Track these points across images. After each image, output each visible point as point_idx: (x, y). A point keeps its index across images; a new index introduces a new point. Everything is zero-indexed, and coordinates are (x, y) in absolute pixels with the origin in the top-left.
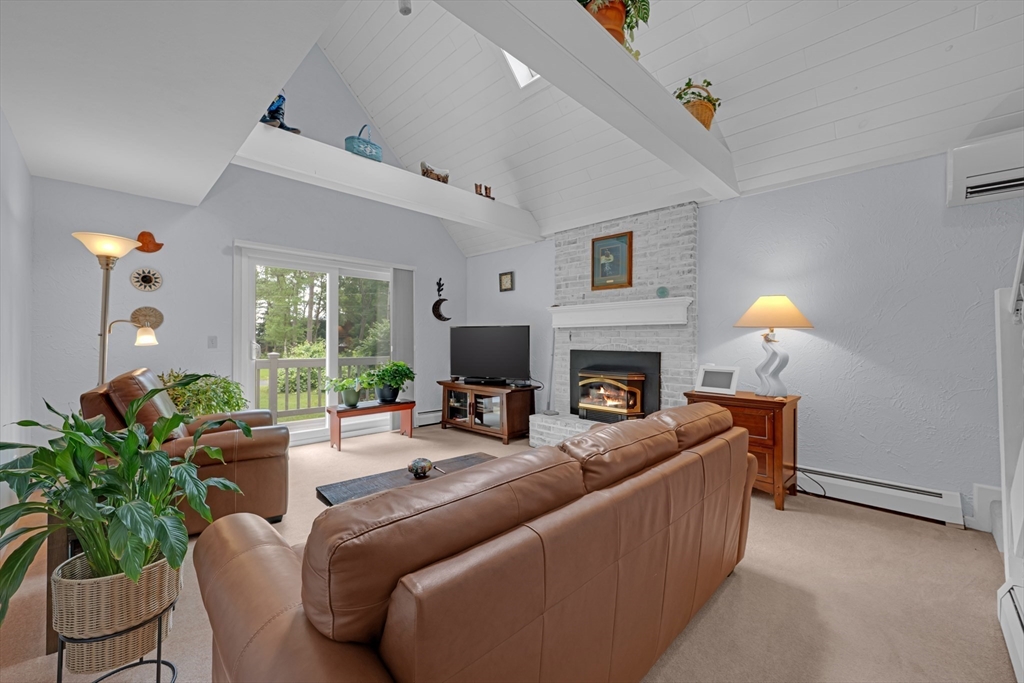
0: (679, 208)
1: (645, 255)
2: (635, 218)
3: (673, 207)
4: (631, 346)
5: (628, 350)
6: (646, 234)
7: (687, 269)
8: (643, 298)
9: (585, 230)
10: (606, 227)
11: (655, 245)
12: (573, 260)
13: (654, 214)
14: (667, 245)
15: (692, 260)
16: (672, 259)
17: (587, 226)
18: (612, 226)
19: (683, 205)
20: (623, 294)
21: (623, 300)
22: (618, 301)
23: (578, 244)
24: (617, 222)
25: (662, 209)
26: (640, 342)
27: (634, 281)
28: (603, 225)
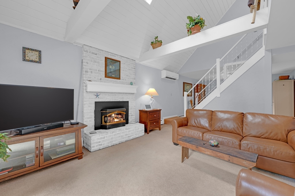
0: (132, 61)
1: (124, 70)
2: (121, 57)
3: (131, 59)
4: (120, 100)
5: (118, 101)
6: (124, 64)
7: (134, 78)
8: (123, 84)
9: (101, 52)
10: (111, 55)
11: (126, 68)
12: (95, 62)
13: (126, 59)
14: (130, 70)
15: (135, 76)
16: (131, 74)
17: (103, 51)
18: (113, 56)
19: (133, 60)
20: (117, 82)
21: (117, 83)
22: (115, 83)
23: (97, 56)
24: (115, 55)
25: (129, 59)
26: (123, 98)
27: (121, 78)
28: (110, 54)
